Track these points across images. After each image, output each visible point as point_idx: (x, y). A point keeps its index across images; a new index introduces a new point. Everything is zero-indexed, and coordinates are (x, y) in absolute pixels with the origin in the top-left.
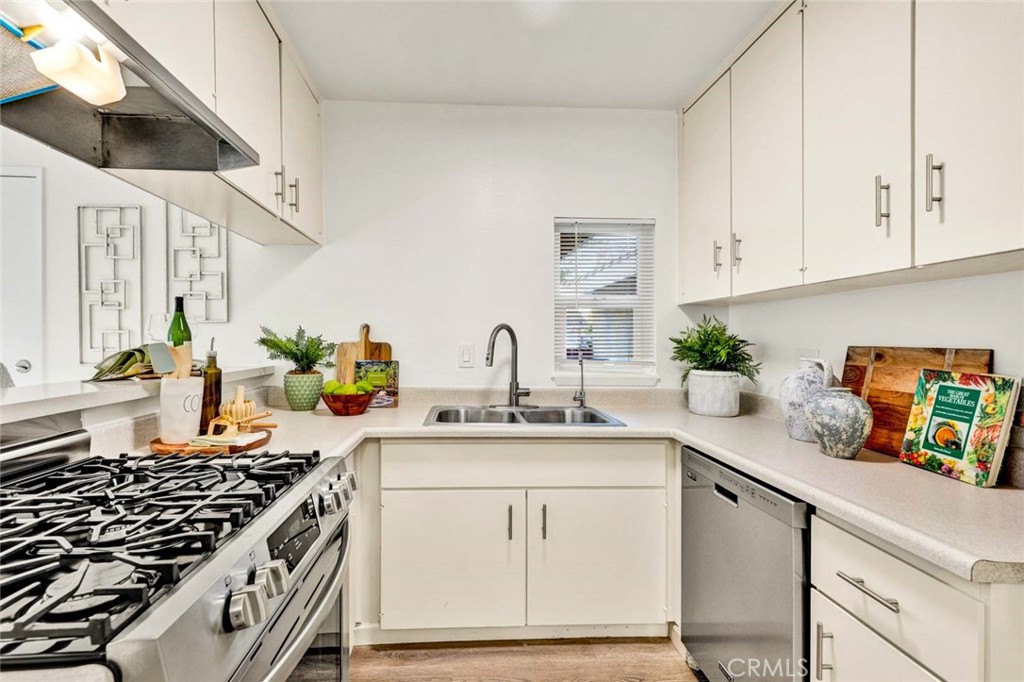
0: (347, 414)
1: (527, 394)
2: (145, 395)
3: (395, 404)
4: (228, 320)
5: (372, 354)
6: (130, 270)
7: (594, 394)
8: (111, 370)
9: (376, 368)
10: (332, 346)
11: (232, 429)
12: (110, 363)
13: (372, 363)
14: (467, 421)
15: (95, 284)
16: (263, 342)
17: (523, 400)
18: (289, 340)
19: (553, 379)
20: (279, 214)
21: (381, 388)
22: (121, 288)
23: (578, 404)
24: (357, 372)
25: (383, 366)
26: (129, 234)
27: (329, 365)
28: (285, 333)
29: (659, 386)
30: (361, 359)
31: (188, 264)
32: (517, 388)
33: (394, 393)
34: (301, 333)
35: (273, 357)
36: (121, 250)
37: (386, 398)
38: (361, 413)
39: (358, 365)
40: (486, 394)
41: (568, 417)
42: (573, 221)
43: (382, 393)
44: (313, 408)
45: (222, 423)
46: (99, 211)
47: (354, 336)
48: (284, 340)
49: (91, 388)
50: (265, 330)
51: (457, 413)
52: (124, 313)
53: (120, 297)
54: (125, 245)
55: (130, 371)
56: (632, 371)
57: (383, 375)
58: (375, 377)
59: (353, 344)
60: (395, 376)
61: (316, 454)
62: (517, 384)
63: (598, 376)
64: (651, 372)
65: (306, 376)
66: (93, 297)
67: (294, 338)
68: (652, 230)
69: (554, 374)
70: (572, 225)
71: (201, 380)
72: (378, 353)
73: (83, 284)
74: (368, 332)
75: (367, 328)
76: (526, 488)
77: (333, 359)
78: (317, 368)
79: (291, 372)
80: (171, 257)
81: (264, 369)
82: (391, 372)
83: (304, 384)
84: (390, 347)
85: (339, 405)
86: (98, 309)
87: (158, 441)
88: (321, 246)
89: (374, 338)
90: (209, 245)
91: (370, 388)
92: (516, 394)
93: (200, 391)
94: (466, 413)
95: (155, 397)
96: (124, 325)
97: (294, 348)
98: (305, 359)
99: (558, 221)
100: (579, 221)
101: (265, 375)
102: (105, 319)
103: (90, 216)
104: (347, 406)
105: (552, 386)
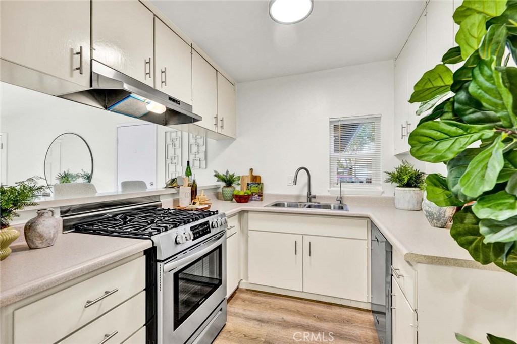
0: (241, 202)
1: (315, 197)
2: (176, 192)
3: (261, 200)
4: (206, 168)
5: (253, 180)
6: (178, 152)
7: (348, 198)
8: (169, 185)
9: (254, 185)
10: (239, 177)
11: (198, 203)
12: (169, 182)
13: (253, 184)
14: (288, 207)
15: (169, 157)
16: (215, 176)
17: (313, 200)
18: (223, 175)
19: (329, 191)
20: (216, 131)
21: (256, 193)
22: (176, 158)
23: (339, 202)
24: (248, 187)
25: (257, 185)
26: (178, 139)
27: (238, 184)
28: (222, 173)
29: (383, 195)
30: (250, 182)
31: (195, 149)
32: (310, 194)
33: (260, 196)
34: (227, 172)
35: (218, 181)
36: (176, 145)
37: (258, 197)
38: (246, 202)
39: (248, 184)
40: (298, 197)
41: (332, 208)
42: (339, 119)
43: (257, 195)
44: (232, 200)
45: (195, 201)
46: (171, 133)
47: (248, 173)
48: (222, 175)
49: (164, 189)
50: (215, 171)
51: (284, 204)
52: (177, 166)
53: (175, 161)
54: (177, 143)
55: (174, 185)
56: (372, 188)
57: (257, 188)
58: (255, 189)
59: (247, 176)
60: (262, 189)
61: (217, 211)
62: (310, 193)
63: (349, 190)
64: (380, 188)
65: (228, 188)
66: (169, 161)
67: (225, 174)
68: (380, 119)
69: (329, 189)
70: (338, 121)
71: (190, 188)
72: (256, 180)
73: (166, 157)
74: (252, 171)
75: (252, 170)
76: (303, 235)
77: (240, 182)
78: (233, 185)
79: (224, 187)
80: (190, 146)
81: (216, 185)
82: (260, 187)
83: (228, 190)
84: (260, 177)
85: (238, 199)
86: (170, 165)
87: (179, 206)
88: (235, 139)
89: (255, 174)
90: (200, 141)
91: (250, 193)
92: (310, 197)
93: (190, 191)
94: (288, 204)
95: (178, 193)
96: (177, 170)
97: (225, 178)
98: (229, 182)
99: (331, 120)
100: (341, 119)
101: (217, 188)
102: (172, 168)
103: (168, 134)
104: (241, 199)
105: (328, 194)
